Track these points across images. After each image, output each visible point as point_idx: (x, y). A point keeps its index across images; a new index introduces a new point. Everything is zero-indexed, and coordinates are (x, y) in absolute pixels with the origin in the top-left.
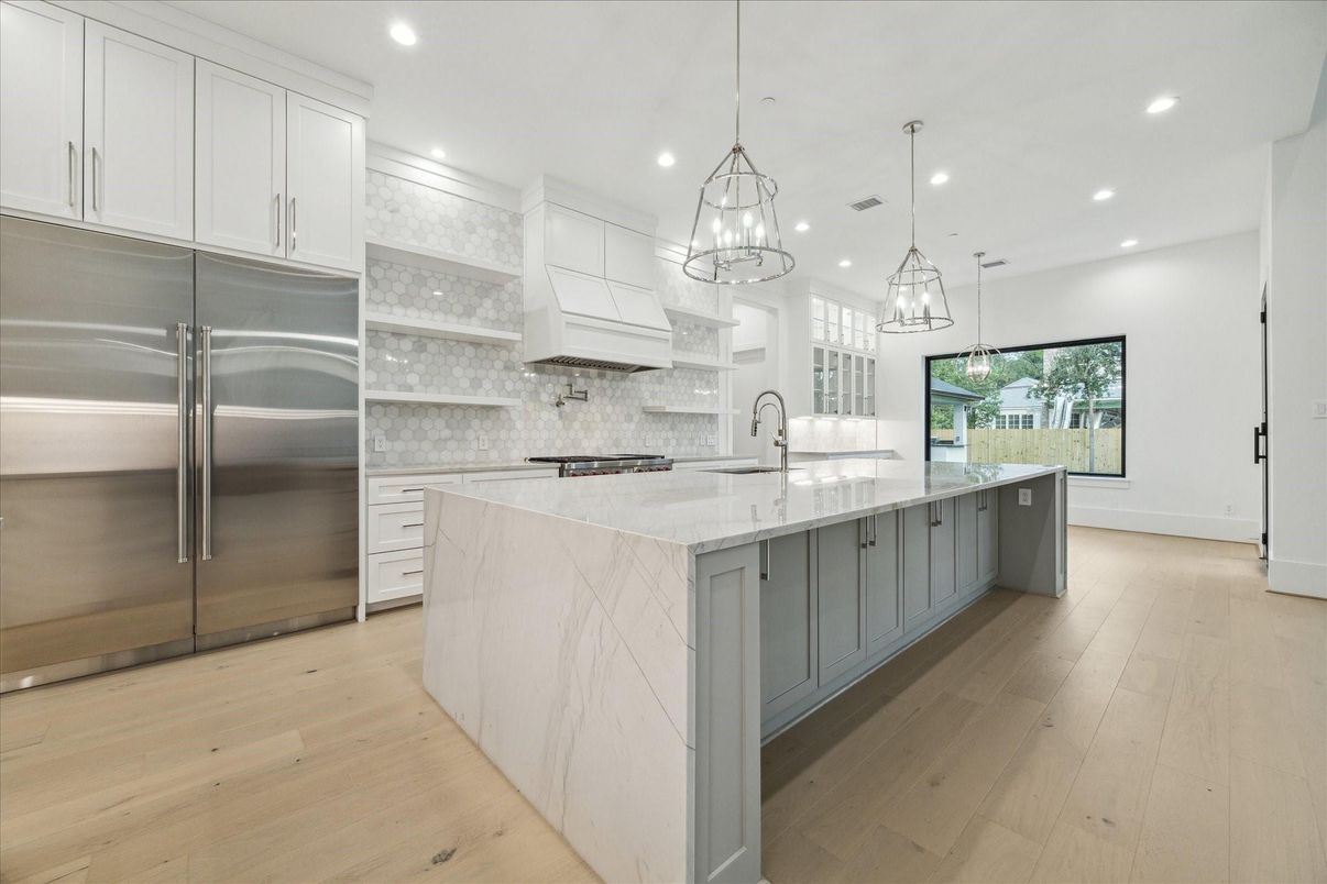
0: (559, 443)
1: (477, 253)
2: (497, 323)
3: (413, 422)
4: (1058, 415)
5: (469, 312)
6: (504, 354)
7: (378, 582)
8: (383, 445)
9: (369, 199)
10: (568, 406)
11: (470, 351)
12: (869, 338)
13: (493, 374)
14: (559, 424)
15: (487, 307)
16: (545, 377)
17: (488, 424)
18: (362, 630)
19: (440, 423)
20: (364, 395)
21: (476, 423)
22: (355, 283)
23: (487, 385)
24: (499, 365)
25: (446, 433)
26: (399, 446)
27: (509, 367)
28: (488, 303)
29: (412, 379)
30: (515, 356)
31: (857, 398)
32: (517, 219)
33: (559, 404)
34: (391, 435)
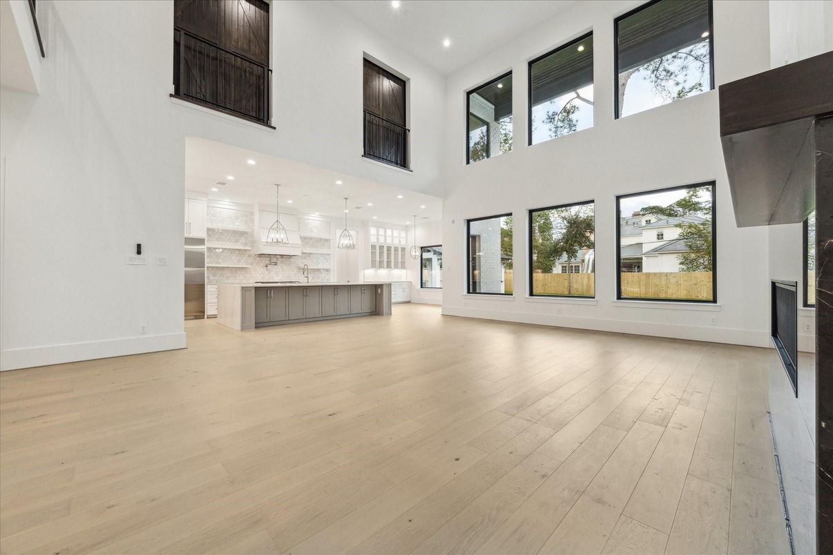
0: (266, 278)
1: (239, 226)
2: (246, 244)
3: (220, 272)
4: (586, 266)
5: (237, 241)
6: (248, 253)
7: (210, 309)
8: (212, 278)
9: (208, 214)
10: (269, 267)
11: (237, 252)
12: (401, 240)
13: (245, 258)
14: (266, 272)
15: (243, 240)
16: (262, 259)
17: (243, 272)
18: (206, 321)
19: (228, 272)
20: (206, 265)
21: (239, 272)
22: (204, 240)
23: (242, 261)
24: (246, 255)
25: (230, 275)
26: (216, 278)
27: (250, 256)
28: (243, 238)
29: (220, 260)
30: (252, 253)
31: (402, 262)
32: (252, 214)
33: (266, 266)
34: (214, 275)
